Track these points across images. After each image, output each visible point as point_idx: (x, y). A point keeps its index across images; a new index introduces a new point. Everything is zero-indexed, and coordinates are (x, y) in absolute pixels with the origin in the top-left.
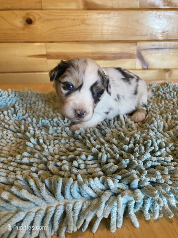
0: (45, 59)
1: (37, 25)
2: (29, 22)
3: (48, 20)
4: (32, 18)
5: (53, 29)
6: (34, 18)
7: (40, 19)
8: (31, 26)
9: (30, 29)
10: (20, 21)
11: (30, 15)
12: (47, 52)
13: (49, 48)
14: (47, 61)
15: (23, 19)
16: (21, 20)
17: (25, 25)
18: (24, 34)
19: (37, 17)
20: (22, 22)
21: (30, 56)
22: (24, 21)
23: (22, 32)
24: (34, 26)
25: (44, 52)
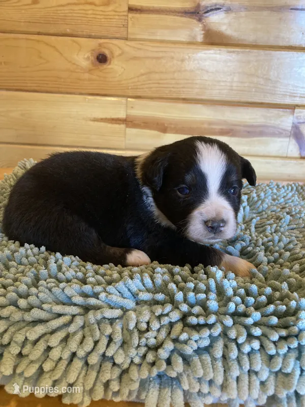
0: (123, 126)
1: (116, 66)
2: (102, 59)
3: (135, 58)
4: (107, 53)
5: (142, 75)
6: (112, 53)
7: (120, 55)
8: (105, 66)
9: (101, 71)
10: (86, 56)
11: (105, 48)
12: (127, 115)
13: (132, 107)
14: (125, 130)
15: (92, 53)
16: (88, 54)
17: (93, 63)
18: (90, 80)
19: (117, 52)
20: (88, 58)
21: (95, 120)
22: (92, 58)
23: (87, 76)
24: (110, 67)
25: (122, 115)
